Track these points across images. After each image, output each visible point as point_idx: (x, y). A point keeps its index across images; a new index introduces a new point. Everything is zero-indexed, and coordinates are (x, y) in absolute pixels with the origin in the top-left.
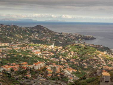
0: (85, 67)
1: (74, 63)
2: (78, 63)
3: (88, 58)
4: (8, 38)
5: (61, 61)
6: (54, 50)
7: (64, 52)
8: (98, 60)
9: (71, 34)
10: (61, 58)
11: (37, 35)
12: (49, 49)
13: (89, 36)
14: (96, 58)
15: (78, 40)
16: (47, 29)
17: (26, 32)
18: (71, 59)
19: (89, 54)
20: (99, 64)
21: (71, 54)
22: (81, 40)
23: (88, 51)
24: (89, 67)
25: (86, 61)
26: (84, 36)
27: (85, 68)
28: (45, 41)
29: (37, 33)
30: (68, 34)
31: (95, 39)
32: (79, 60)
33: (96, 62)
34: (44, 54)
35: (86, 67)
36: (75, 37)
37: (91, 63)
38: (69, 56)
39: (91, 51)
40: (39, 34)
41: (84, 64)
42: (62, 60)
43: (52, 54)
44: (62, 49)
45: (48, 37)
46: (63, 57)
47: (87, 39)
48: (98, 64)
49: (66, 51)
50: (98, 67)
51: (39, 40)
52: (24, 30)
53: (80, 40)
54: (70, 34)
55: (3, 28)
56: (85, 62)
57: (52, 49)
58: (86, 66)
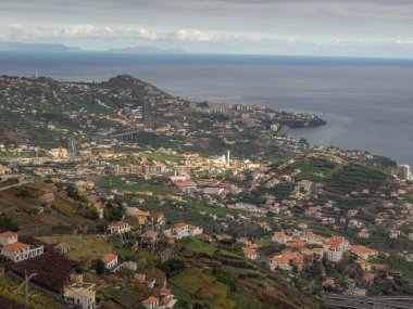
0: (361, 235)
1: (320, 221)
2: (333, 220)
3: (364, 203)
4: (52, 127)
5: (274, 215)
6: (235, 173)
7: (277, 182)
8: (400, 209)
9: (239, 108)
10: (273, 205)
11: (136, 113)
12: (220, 171)
13: (304, 112)
14: (390, 204)
15: (268, 128)
16: (155, 89)
17: (93, 102)
18: (307, 207)
19: (366, 191)
20: (404, 225)
21: (302, 190)
22: (279, 129)
23: (360, 178)
24: (374, 233)
25: (360, 212)
26: (284, 114)
27: (363, 239)
28: (174, 137)
29: (135, 107)
30: (231, 107)
31: (324, 123)
32: (337, 209)
33: (392, 217)
34: (207, 191)
35: (364, 234)
36: (258, 116)
37: (379, 220)
38: (299, 196)
39: (371, 181)
40: (143, 110)
41: (355, 222)
42: (278, 210)
43: (237, 190)
44: (267, 173)
45: (177, 123)
46: (277, 201)
47: (296, 124)
48: (400, 223)
49: (284, 180)
50: (403, 234)
51: (154, 135)
52: (86, 96)
53: (275, 127)
54: (235, 107)
55: (12, 88)
56: (356, 217)
57: (230, 171)
58: (364, 230)
